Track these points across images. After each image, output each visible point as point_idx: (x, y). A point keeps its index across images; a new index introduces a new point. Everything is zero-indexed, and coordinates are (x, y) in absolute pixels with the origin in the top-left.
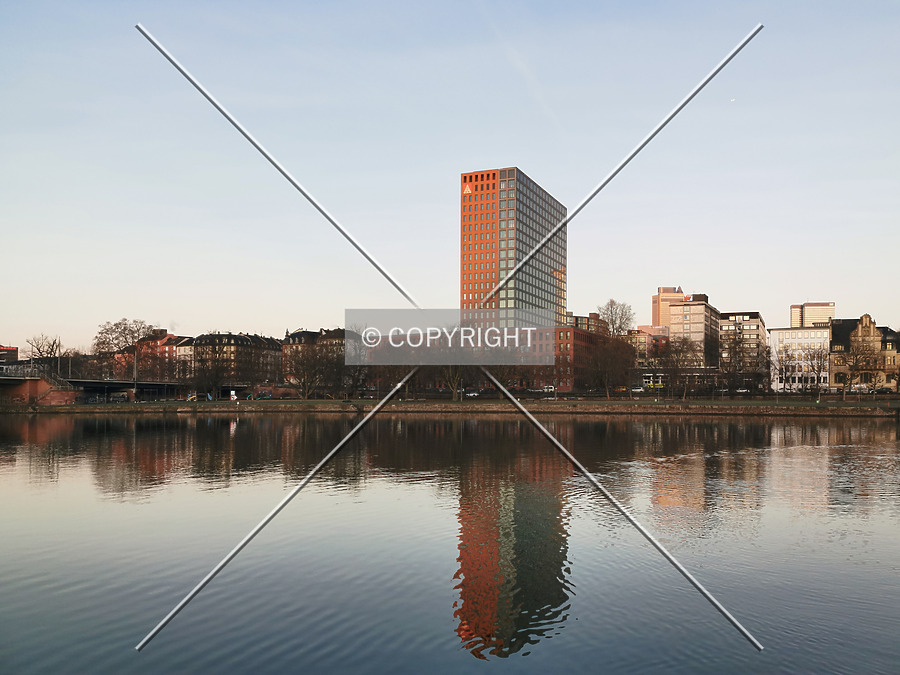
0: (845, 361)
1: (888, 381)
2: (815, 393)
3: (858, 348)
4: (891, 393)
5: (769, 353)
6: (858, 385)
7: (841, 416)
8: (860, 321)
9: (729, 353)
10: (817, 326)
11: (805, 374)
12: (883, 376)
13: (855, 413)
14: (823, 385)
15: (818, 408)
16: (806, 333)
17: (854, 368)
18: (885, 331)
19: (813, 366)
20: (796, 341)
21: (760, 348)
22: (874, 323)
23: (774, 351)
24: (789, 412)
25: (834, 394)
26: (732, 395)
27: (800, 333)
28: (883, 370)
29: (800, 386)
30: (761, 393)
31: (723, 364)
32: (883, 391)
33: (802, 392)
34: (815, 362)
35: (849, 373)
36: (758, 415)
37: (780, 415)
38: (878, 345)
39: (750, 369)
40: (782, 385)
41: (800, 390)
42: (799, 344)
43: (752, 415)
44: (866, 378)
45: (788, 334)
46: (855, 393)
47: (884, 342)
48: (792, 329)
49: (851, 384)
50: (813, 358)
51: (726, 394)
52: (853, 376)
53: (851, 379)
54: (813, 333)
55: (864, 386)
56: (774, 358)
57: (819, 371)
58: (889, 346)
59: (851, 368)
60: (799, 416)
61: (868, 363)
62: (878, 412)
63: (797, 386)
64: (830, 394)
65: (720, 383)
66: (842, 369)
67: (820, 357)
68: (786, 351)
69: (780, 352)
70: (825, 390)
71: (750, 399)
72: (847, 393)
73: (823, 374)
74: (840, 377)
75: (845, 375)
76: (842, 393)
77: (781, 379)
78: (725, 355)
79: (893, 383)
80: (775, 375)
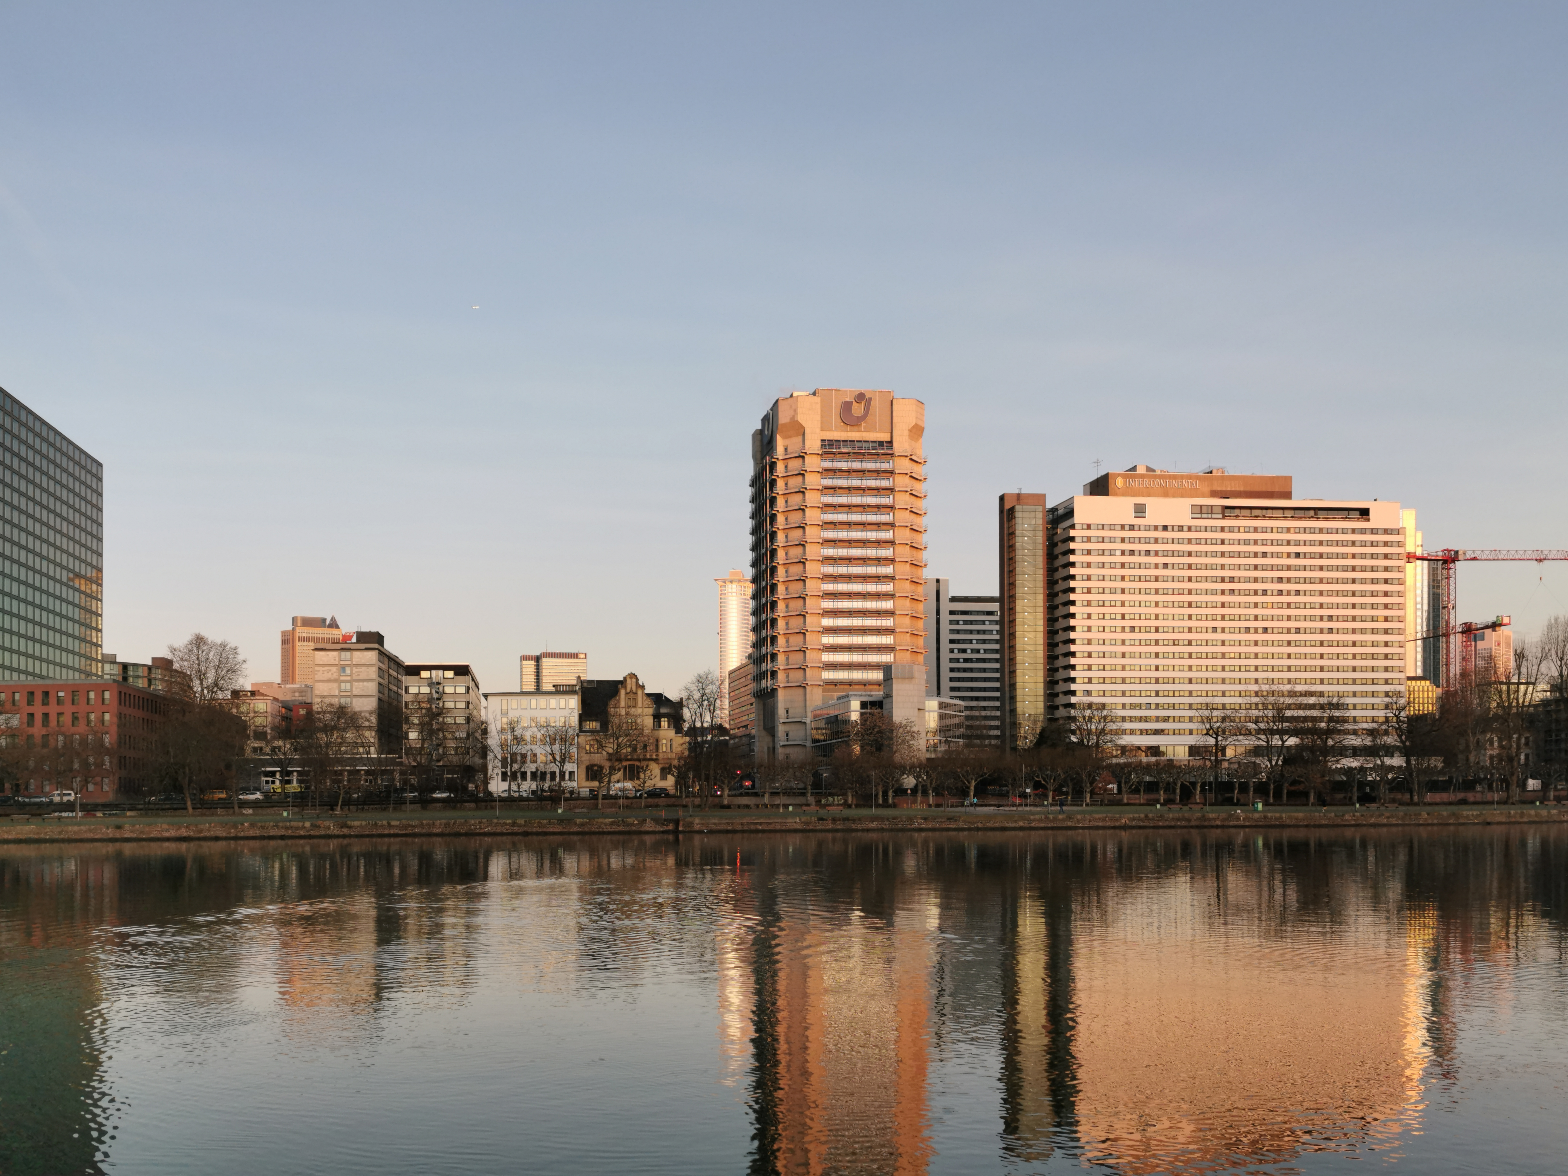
0: (601, 746)
1: (663, 778)
2: (555, 797)
3: (619, 727)
4: (668, 795)
5: (485, 732)
6: (621, 785)
7: (594, 833)
8: (622, 683)
9: (421, 732)
10: (560, 690)
11: (542, 768)
12: (655, 769)
13: (615, 828)
14: (568, 784)
15: (561, 821)
16: (542, 701)
17: (616, 757)
18: (658, 699)
19: (552, 754)
20: (528, 714)
21: (472, 725)
22: (643, 687)
23: (493, 729)
24: (516, 829)
25: (583, 799)
26: (425, 802)
27: (534, 701)
28: (656, 760)
29: (534, 786)
30: (474, 798)
31: (409, 750)
32: (655, 794)
33: (538, 796)
34: (556, 747)
35: (607, 765)
36: (466, 834)
37: (502, 834)
38: (649, 721)
39: (455, 760)
40: (505, 786)
41: (533, 792)
42: (532, 719)
43: (458, 835)
44: (632, 773)
45: (514, 702)
46: (615, 797)
47: (657, 717)
48: (523, 693)
49: (609, 782)
50: (553, 743)
51: (413, 802)
52: (613, 770)
53: (610, 774)
54: (553, 701)
55: (628, 785)
56: (493, 741)
57: (563, 761)
58: (664, 723)
59: (610, 757)
60: (532, 834)
61: (634, 749)
62: (649, 826)
63: (528, 786)
64: (579, 798)
65: (405, 782)
66: (599, 758)
67: (564, 740)
68: (513, 730)
69: (502, 731)
70: (572, 792)
71: (454, 808)
72: (605, 797)
73: (569, 767)
74: (593, 772)
75: (601, 768)
76: (595, 798)
77: (504, 775)
78: (413, 735)
79: (670, 782)
80: (494, 769)
